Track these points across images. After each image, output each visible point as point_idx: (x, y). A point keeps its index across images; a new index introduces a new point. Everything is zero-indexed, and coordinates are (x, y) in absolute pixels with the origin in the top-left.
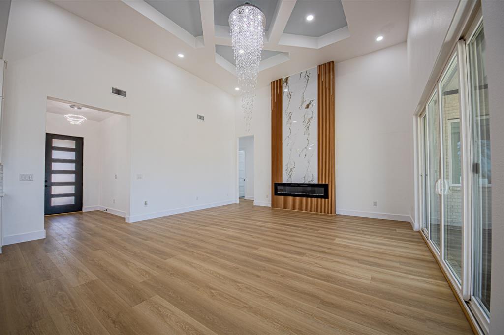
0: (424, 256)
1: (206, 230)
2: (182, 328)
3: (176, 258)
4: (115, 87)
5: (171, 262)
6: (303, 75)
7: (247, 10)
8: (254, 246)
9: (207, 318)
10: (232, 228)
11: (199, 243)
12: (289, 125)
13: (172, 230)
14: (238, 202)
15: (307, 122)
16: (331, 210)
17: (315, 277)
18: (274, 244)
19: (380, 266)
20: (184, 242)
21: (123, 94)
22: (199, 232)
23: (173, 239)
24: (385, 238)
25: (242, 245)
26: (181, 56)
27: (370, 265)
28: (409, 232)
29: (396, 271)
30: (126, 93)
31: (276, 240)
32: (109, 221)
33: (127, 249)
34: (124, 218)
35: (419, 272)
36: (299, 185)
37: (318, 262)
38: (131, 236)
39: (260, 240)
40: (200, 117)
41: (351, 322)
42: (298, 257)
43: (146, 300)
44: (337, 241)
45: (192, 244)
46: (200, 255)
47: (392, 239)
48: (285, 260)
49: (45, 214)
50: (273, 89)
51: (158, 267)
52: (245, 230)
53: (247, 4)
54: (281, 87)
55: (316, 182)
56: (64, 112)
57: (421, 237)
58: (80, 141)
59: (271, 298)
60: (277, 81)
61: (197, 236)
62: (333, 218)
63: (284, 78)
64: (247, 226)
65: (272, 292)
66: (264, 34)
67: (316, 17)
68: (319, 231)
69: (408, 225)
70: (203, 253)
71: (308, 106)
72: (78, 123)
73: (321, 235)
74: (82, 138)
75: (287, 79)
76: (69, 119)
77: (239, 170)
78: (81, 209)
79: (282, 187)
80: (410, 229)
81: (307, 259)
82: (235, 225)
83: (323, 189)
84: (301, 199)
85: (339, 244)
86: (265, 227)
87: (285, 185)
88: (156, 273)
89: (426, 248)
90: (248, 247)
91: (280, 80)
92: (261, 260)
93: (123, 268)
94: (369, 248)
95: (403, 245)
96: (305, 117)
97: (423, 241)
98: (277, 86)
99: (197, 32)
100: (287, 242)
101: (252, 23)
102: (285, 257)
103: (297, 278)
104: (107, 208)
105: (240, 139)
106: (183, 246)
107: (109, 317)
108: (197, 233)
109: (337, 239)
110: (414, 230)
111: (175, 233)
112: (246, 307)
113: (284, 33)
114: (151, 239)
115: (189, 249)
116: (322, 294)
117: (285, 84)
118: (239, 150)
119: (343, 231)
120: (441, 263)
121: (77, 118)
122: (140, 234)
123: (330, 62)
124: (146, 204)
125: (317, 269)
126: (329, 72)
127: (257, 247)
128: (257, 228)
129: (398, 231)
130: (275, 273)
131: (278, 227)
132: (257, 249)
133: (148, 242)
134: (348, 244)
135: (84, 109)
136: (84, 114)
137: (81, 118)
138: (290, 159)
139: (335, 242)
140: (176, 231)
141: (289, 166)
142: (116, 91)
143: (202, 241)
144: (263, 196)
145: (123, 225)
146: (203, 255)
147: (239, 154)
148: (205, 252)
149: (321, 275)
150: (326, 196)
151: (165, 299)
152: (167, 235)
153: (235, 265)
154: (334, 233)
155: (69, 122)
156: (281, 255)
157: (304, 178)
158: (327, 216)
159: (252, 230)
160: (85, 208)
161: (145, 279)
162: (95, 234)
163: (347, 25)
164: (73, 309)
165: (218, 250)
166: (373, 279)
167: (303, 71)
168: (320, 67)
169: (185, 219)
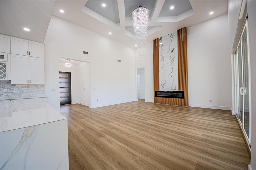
0: (234, 126)
1: (123, 112)
2: (118, 146)
3: (112, 123)
4: (84, 51)
5: (110, 124)
6: (169, 36)
7: (140, 10)
8: (146, 119)
9: (127, 144)
10: (135, 112)
11: (121, 118)
12: (162, 61)
13: (109, 112)
14: (137, 100)
15: (172, 60)
16: (186, 104)
17: (174, 133)
18: (155, 119)
19: (208, 130)
20: (115, 117)
21: (87, 53)
22: (120, 113)
23: (110, 115)
24: (214, 118)
25: (140, 119)
26: (110, 33)
27: (203, 129)
28: (229, 115)
29: (216, 132)
30: (88, 53)
31: (156, 117)
32: (83, 108)
33: (92, 119)
34: (89, 107)
35: (229, 133)
36: (168, 92)
37: (176, 127)
38: (93, 114)
39: (148, 117)
40: (119, 61)
41: (189, 150)
42: (167, 125)
43: (103, 136)
44: (187, 119)
45: (118, 118)
46: (122, 122)
47: (218, 118)
48: (161, 126)
49: (60, 105)
50: (154, 44)
51: (106, 125)
52: (141, 113)
53: (140, 6)
54: (158, 43)
55: (177, 90)
56: (64, 62)
57: (235, 118)
58: (69, 74)
59: (154, 139)
60: (156, 40)
61: (120, 115)
62: (187, 108)
63: (159, 38)
64: (142, 111)
65: (154, 137)
66: (149, 19)
67: (175, 7)
68: (179, 114)
69: (230, 112)
70: (123, 121)
71: (172, 51)
72: (69, 67)
73: (179, 116)
74: (70, 73)
75: (161, 38)
76: (66, 65)
77: (138, 85)
78: (71, 103)
79: (159, 93)
80: (230, 114)
81: (171, 126)
82: (136, 111)
83: (181, 93)
84: (169, 99)
85: (188, 120)
86: (150, 112)
87: (161, 92)
88: (105, 127)
89: (237, 123)
90: (143, 120)
91: (158, 39)
92: (149, 125)
93: (92, 125)
94: (204, 122)
95: (224, 121)
96: (171, 57)
97: (236, 120)
98: (156, 42)
99: (117, 22)
100: (161, 118)
101: (143, 15)
102: (160, 124)
103: (165, 133)
104: (81, 102)
105: (138, 69)
106: (114, 118)
107: (91, 141)
108: (120, 114)
109: (187, 118)
110: (232, 114)
111: (110, 113)
112: (143, 142)
113: (159, 16)
114: (101, 115)
115: (117, 119)
116: (177, 139)
117: (160, 41)
118: (137, 75)
119: (192, 115)
120: (243, 130)
121: (69, 64)
122: (96, 113)
123: (184, 28)
124: (97, 101)
125: (175, 130)
126: (184, 33)
127: (147, 120)
128: (147, 112)
129: (222, 115)
130: (155, 130)
131: (157, 112)
132: (147, 121)
133: (100, 116)
134: (193, 120)
135: (71, 61)
136: (71, 63)
137: (70, 65)
138: (163, 78)
139: (186, 119)
140: (111, 112)
141: (163, 82)
142: (84, 52)
143: (122, 116)
144: (149, 97)
145: (89, 109)
146: (123, 122)
147: (137, 77)
148: (124, 121)
149: (178, 132)
150: (183, 97)
151: (110, 136)
152: (107, 114)
153: (137, 126)
154: (186, 115)
155: (66, 66)
156: (158, 124)
157: (171, 88)
158: (184, 107)
159: (145, 113)
160: (72, 103)
161: (102, 129)
162: (79, 113)
163: (192, 8)
164: (78, 138)
165: (129, 120)
166: (203, 135)
167: (170, 33)
168: (179, 31)
169: (114, 108)
